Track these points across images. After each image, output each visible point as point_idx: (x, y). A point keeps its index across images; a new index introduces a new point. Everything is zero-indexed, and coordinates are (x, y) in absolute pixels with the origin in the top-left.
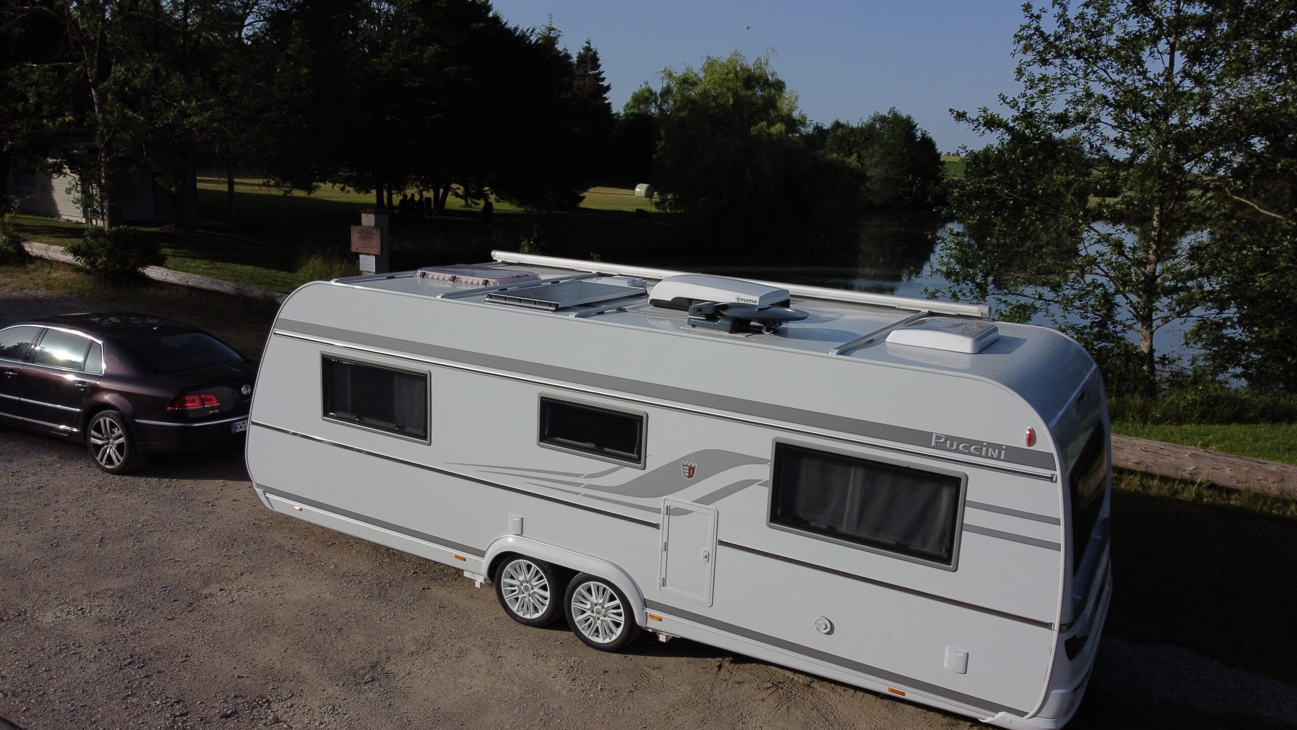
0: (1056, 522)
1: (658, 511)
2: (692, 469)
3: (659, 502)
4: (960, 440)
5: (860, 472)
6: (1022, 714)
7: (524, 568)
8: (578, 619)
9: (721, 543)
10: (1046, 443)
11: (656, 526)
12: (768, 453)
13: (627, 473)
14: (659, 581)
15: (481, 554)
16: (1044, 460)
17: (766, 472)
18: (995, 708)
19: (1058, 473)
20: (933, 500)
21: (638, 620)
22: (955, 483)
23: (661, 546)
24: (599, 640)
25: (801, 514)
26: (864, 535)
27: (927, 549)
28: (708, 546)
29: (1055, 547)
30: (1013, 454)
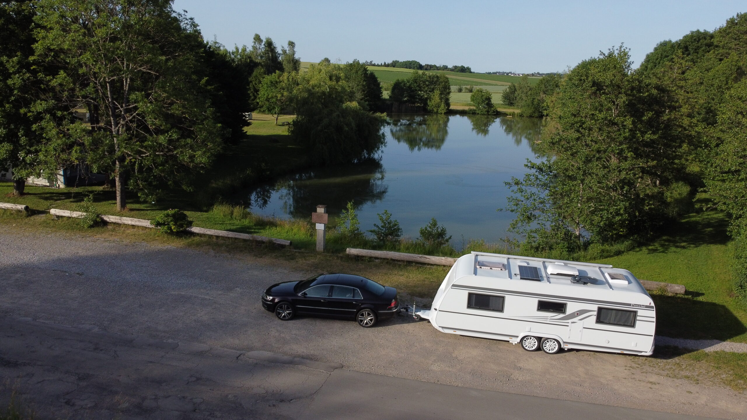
0: (654, 318)
1: (569, 323)
2: (578, 314)
3: (570, 321)
4: (637, 305)
5: (615, 311)
6: (646, 352)
7: (529, 338)
8: (545, 348)
9: (584, 328)
10: (653, 304)
11: (568, 326)
12: (596, 309)
13: (562, 316)
14: (568, 337)
15: (517, 337)
16: (652, 307)
17: (595, 313)
18: (641, 352)
19: (655, 309)
20: (629, 316)
21: (562, 346)
22: (636, 312)
23: (569, 330)
24: (551, 352)
25: (602, 320)
26: (615, 323)
27: (628, 324)
28: (581, 328)
29: (654, 322)
30: (647, 307)
